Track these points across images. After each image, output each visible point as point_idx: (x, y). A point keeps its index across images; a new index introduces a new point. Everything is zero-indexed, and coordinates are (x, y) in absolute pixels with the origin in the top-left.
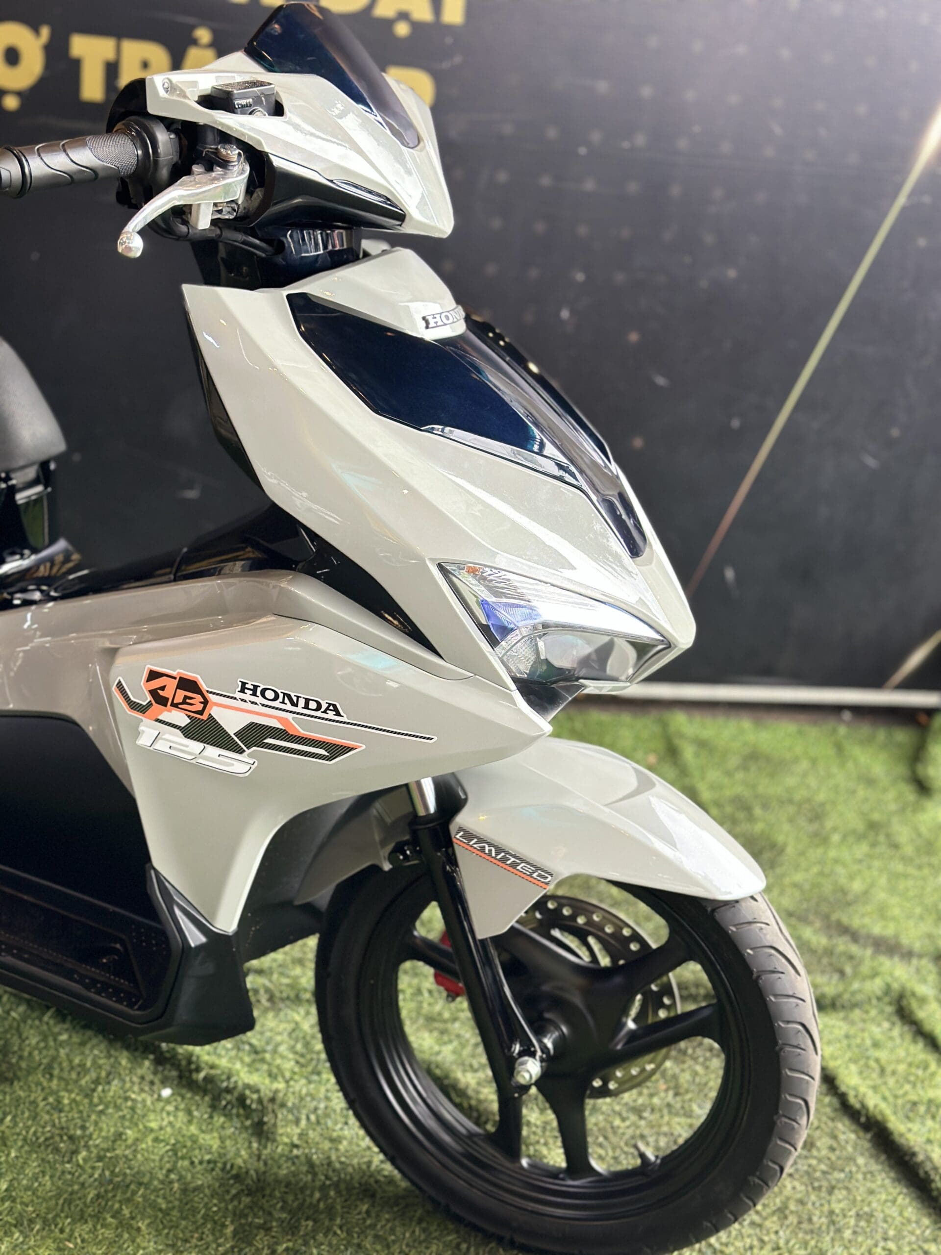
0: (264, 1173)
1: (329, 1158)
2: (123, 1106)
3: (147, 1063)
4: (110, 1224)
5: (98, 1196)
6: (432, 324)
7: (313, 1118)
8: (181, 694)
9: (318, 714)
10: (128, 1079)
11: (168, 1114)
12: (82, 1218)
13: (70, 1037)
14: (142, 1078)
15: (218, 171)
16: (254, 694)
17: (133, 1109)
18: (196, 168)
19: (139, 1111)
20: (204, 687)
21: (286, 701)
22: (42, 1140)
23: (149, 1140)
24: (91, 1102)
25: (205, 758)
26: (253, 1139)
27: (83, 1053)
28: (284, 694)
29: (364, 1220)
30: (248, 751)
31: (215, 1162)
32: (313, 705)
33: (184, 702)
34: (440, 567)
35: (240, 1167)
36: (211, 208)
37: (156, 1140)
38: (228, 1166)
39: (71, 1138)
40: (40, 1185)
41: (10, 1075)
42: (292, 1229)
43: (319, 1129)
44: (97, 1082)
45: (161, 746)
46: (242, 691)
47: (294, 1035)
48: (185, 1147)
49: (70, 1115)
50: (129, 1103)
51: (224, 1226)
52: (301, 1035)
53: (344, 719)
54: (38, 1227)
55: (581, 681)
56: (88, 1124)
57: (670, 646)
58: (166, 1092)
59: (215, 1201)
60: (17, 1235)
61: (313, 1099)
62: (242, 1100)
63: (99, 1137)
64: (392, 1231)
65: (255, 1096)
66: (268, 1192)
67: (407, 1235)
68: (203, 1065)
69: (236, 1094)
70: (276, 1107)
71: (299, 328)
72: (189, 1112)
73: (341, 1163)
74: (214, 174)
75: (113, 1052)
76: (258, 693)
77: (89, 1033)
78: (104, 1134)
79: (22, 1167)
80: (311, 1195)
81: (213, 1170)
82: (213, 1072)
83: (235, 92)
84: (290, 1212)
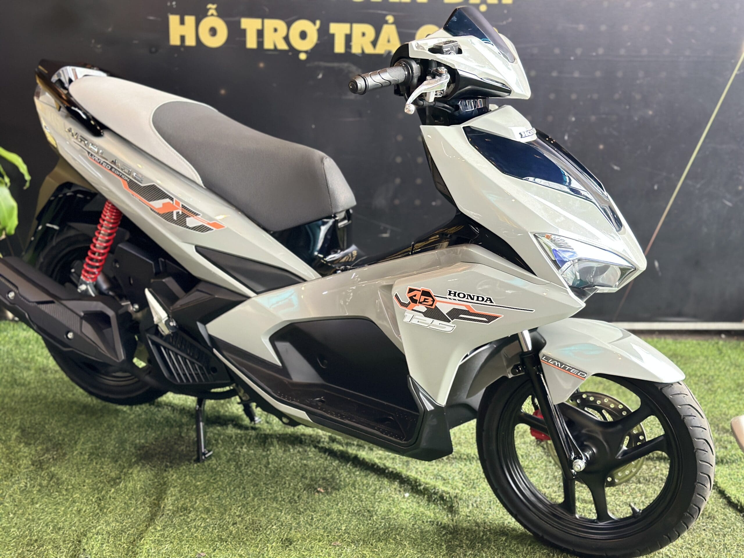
0: (456, 525)
1: (484, 521)
2: (389, 500)
3: (396, 483)
4: (392, 543)
5: (385, 532)
6: (523, 136)
7: (475, 505)
8: (423, 298)
9: (483, 302)
10: (389, 489)
11: (409, 503)
12: (379, 540)
13: (360, 473)
14: (395, 489)
15: (438, 78)
16: (455, 296)
17: (393, 500)
18: (428, 78)
19: (396, 502)
20: (433, 294)
21: (469, 297)
22: (356, 511)
23: (403, 512)
24: (374, 498)
25: (433, 325)
26: (449, 514)
27: (367, 479)
28: (468, 295)
29: (504, 544)
30: (452, 321)
31: (433, 522)
32: (480, 299)
33: (424, 301)
34: (535, 235)
35: (445, 523)
36: (435, 93)
37: (405, 513)
38: (440, 523)
39: (368, 511)
40: (359, 528)
41: (337, 487)
42: (472, 547)
43: (478, 510)
44: (375, 490)
45: (414, 321)
46: (450, 295)
47: (460, 473)
48: (419, 515)
49: (366, 503)
50: (391, 499)
51: (441, 545)
52: (464, 473)
53: (494, 304)
54: (361, 543)
55: (596, 287)
56: (375, 506)
57: (635, 269)
58: (407, 495)
59: (436, 536)
60: (353, 546)
61: (474, 497)
62: (442, 498)
63: (381, 510)
64: (518, 548)
65: (448, 495)
66: (459, 532)
67: (525, 549)
68: (422, 483)
69: (439, 495)
70: (458, 500)
71: (469, 140)
72: (418, 503)
73: (490, 523)
74: (436, 79)
75: (380, 479)
76: (457, 295)
77: (368, 472)
78: (382, 510)
79: (350, 521)
80: (479, 534)
81: (433, 525)
82: (427, 486)
83: (444, 46)
84: (470, 541)
